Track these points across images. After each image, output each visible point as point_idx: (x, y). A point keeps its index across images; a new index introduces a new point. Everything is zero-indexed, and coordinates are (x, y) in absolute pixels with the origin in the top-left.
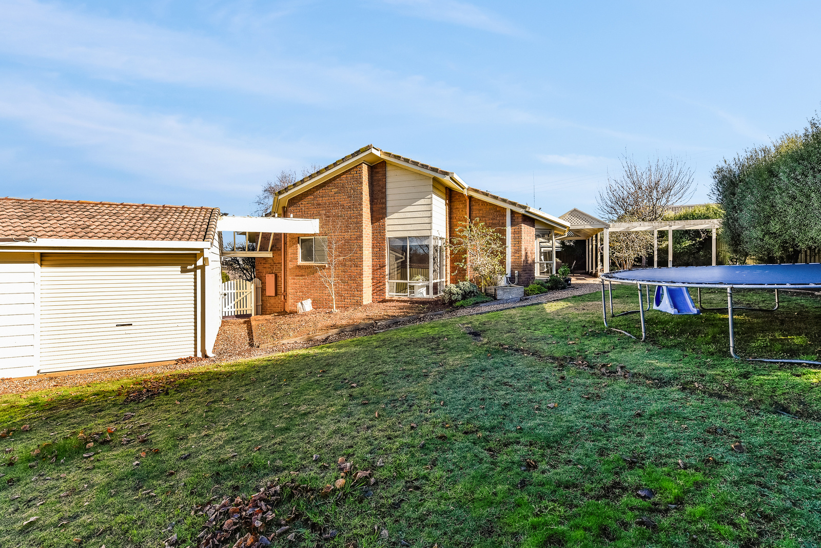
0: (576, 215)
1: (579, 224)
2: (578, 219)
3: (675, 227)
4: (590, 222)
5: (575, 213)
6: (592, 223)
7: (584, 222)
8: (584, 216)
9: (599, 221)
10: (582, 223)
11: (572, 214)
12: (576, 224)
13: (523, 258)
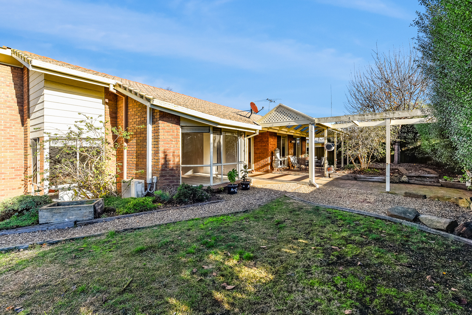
0: (282, 111)
1: (285, 120)
2: (283, 116)
3: (394, 122)
4: (295, 118)
5: (280, 109)
6: (297, 119)
7: (289, 118)
8: (289, 112)
9: (303, 117)
10: (288, 120)
11: (277, 110)
12: (282, 121)
13: (162, 161)
